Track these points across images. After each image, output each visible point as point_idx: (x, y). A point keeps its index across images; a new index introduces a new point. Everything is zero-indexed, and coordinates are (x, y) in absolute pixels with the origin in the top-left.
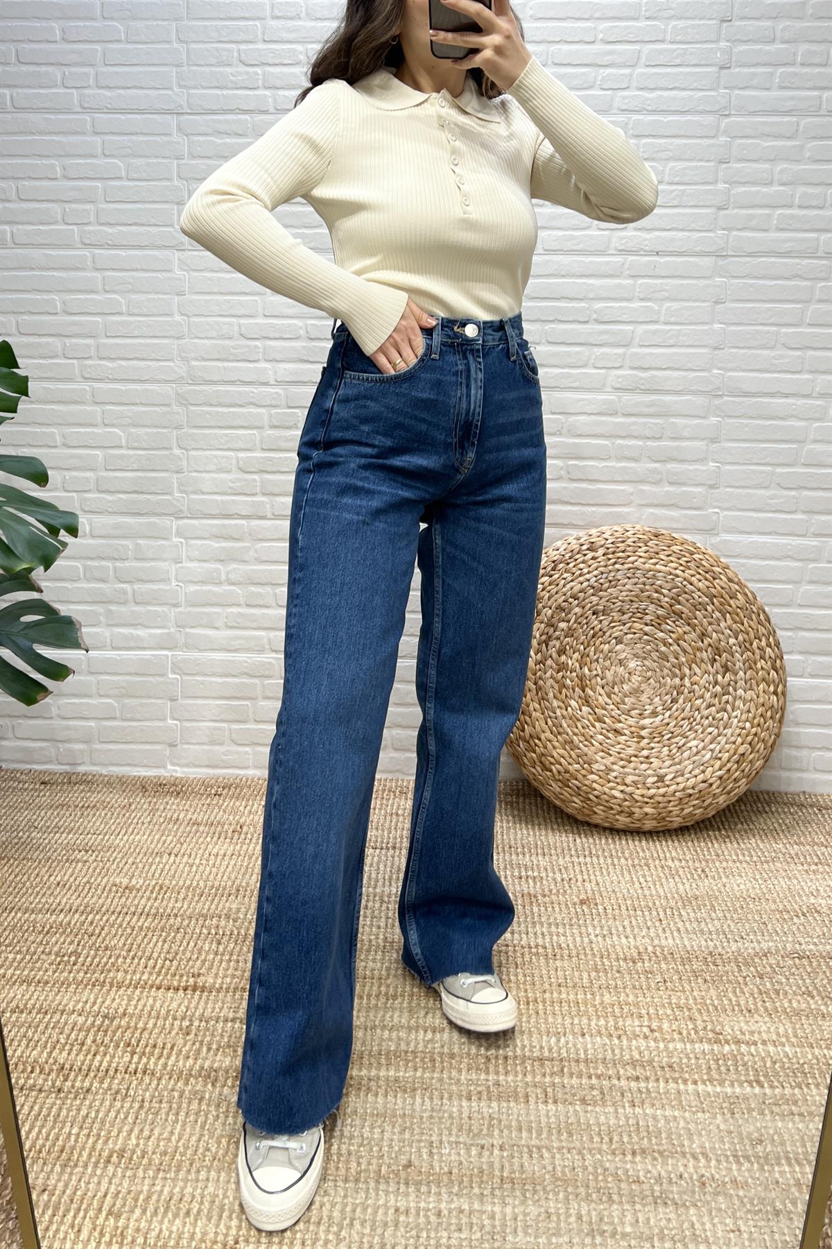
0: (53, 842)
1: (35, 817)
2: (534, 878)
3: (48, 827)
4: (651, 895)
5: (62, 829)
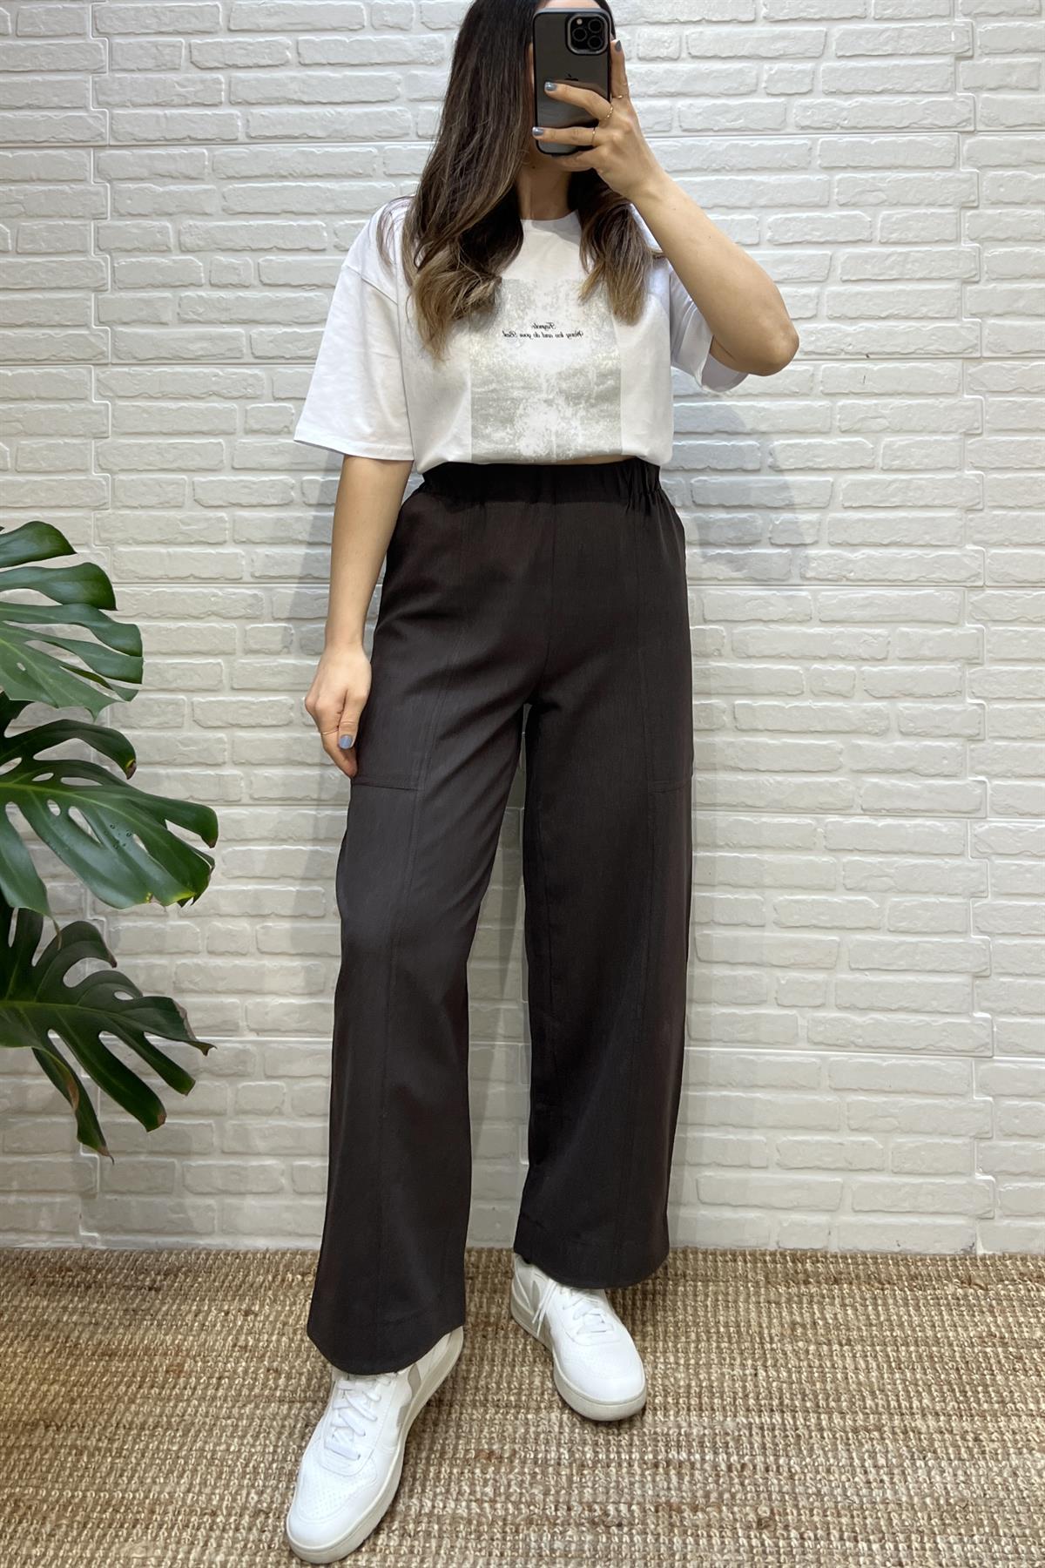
2: (681, 1463)
4: (885, 1502)
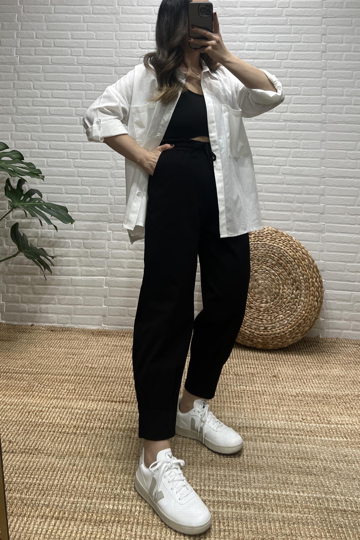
0: (59, 351)
1: (50, 343)
3: (56, 346)
5: (62, 347)
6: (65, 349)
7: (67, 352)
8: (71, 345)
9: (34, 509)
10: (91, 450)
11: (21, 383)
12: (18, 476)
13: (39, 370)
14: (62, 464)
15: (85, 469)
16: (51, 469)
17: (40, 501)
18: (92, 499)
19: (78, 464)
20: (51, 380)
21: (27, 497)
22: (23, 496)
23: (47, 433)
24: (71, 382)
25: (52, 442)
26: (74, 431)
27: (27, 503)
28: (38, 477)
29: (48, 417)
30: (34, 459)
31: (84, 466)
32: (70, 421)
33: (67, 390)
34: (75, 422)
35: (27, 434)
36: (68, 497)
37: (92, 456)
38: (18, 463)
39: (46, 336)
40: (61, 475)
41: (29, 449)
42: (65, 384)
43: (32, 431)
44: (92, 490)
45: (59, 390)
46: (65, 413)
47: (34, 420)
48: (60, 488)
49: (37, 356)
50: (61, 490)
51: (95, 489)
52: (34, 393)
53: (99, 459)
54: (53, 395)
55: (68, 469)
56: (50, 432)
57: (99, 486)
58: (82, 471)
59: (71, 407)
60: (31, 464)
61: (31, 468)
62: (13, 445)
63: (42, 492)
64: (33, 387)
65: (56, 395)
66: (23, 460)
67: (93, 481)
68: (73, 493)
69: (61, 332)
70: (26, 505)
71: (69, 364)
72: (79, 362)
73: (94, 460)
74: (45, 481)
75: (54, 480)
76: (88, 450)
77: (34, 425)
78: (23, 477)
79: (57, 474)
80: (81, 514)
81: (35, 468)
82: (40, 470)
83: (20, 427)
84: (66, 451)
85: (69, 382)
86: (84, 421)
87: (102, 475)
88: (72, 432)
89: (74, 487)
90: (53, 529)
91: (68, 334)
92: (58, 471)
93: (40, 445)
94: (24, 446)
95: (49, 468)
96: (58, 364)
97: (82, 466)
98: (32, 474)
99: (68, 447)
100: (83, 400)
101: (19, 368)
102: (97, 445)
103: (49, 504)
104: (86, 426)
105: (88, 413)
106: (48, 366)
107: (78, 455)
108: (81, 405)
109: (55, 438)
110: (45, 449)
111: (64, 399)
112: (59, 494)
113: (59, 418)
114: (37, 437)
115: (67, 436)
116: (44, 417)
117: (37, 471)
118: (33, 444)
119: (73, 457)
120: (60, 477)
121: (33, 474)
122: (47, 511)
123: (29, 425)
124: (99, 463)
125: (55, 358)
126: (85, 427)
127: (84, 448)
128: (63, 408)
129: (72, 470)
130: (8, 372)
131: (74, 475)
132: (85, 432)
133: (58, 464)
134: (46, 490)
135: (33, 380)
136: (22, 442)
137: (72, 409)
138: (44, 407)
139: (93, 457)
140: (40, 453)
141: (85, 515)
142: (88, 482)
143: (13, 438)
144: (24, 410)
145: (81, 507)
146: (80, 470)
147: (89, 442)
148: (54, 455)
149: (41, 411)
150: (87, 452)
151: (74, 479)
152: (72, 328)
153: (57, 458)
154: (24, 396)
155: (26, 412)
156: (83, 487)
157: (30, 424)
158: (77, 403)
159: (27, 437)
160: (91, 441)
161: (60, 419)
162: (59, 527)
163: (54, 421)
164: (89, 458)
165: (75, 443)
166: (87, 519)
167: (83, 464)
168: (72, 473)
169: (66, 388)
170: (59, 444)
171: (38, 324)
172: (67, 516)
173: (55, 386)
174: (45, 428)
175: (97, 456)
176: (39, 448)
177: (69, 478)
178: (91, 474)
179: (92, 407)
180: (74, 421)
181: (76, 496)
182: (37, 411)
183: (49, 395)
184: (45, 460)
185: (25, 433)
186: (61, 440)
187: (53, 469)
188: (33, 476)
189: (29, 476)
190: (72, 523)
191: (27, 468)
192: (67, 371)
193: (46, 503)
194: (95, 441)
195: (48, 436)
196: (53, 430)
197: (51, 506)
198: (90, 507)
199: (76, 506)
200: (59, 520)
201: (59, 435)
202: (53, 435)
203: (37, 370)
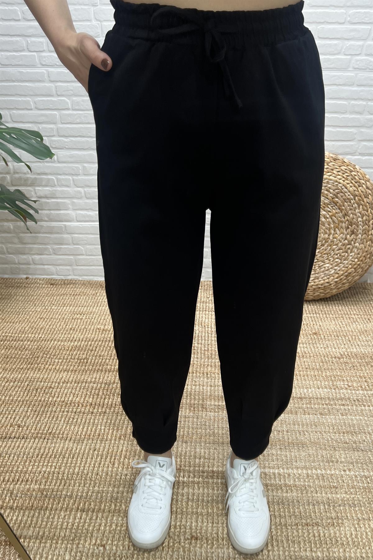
0: (63, 310)
1: (52, 300)
3: (59, 304)
5: (66, 305)
6: (70, 307)
7: (73, 310)
8: (77, 302)
9: (56, 501)
10: (113, 432)
11: (23, 353)
12: (34, 465)
13: (42, 335)
14: (81, 449)
15: (108, 453)
16: (69, 455)
17: (62, 492)
18: (118, 487)
19: (100, 449)
20: (58, 347)
21: (47, 487)
22: (42, 487)
23: (61, 414)
24: (82, 349)
25: (67, 424)
26: (91, 410)
27: (47, 494)
28: (56, 465)
29: (59, 394)
30: (49, 445)
31: (106, 450)
32: (85, 398)
33: (78, 359)
34: (91, 399)
35: (37, 416)
36: (92, 485)
37: (113, 438)
38: (32, 450)
39: (46, 291)
40: (82, 461)
41: (42, 434)
42: (75, 353)
43: (43, 412)
44: (118, 477)
45: (68, 360)
46: (78, 389)
47: (43, 399)
48: (82, 477)
49: (38, 317)
50: (83, 479)
51: (121, 475)
52: (40, 365)
53: (122, 442)
54: (62, 367)
55: (88, 455)
56: (63, 412)
57: (125, 472)
58: (104, 456)
59: (85, 381)
60: (47, 451)
61: (47, 454)
62: (23, 430)
63: (63, 481)
64: (38, 358)
65: (65, 367)
66: (36, 447)
67: (118, 467)
68: (97, 481)
69: (63, 286)
70: (46, 496)
71: (77, 327)
72: (88, 323)
73: (117, 442)
74: (65, 469)
75: (75, 467)
76: (109, 432)
77: (44, 404)
78: (39, 465)
79: (77, 460)
80: (108, 504)
81: (52, 455)
82: (58, 456)
83: (29, 407)
84: (84, 434)
85: (79, 350)
86: (101, 398)
87: (127, 460)
88: (89, 411)
89: (97, 474)
90: (80, 522)
91: (72, 288)
92: (78, 457)
93: (53, 428)
94: (36, 430)
95: (67, 455)
96: (64, 327)
97: (104, 450)
98: (48, 462)
99: (85, 429)
100: (98, 371)
101: (19, 334)
102: (119, 425)
103: (72, 494)
104: (104, 403)
105: (105, 387)
106: (53, 330)
107: (98, 438)
108: (96, 378)
109: (69, 419)
110: (60, 433)
111: (76, 371)
112: (81, 483)
113: (72, 395)
114: (49, 418)
115: (83, 416)
116: (55, 394)
117: (55, 457)
118: (45, 427)
119: (93, 440)
120: (81, 464)
121: (51, 461)
122: (71, 503)
123: (38, 406)
124: (123, 447)
125: (60, 319)
126: (103, 405)
127: (105, 429)
128: (75, 383)
129: (93, 455)
130: (5, 340)
131: (96, 461)
132: (104, 410)
133: (76, 450)
134: (67, 479)
135: (37, 349)
136: (33, 425)
137: (86, 383)
138: (53, 382)
139: (115, 440)
140: (55, 437)
141: (113, 506)
142: (113, 467)
143: (22, 421)
144: (31, 387)
145: (107, 496)
146: (102, 456)
147: (109, 421)
148: (70, 440)
149: (51, 387)
150: (108, 434)
151: (97, 465)
152: (76, 281)
153: (74, 443)
154: (28, 369)
155: (33, 390)
156: (107, 474)
157: (39, 404)
158: (91, 376)
159: (38, 419)
160: (111, 420)
161: (74, 396)
162: (85, 519)
163: (67, 399)
164: (111, 440)
165: (93, 425)
166: (115, 510)
167: (104, 448)
168: (94, 459)
169: (77, 357)
170: (75, 426)
171: (34, 277)
172: (93, 507)
173: (63, 355)
174: (57, 408)
175: (120, 438)
176: (54, 431)
177: (90, 464)
178: (115, 459)
179: (109, 379)
180: (90, 397)
181: (100, 484)
182: (46, 388)
183: (57, 368)
184: (62, 445)
185: (35, 414)
186: (77, 421)
187: (72, 456)
188: (50, 464)
189: (46, 464)
190: (100, 515)
191: (43, 454)
192: (76, 336)
193: (68, 494)
194: (116, 420)
195: (62, 417)
196: (67, 409)
197: (75, 496)
198: (117, 496)
199: (102, 495)
200: (85, 513)
201: (74, 416)
202: (67, 415)
203: (40, 335)
